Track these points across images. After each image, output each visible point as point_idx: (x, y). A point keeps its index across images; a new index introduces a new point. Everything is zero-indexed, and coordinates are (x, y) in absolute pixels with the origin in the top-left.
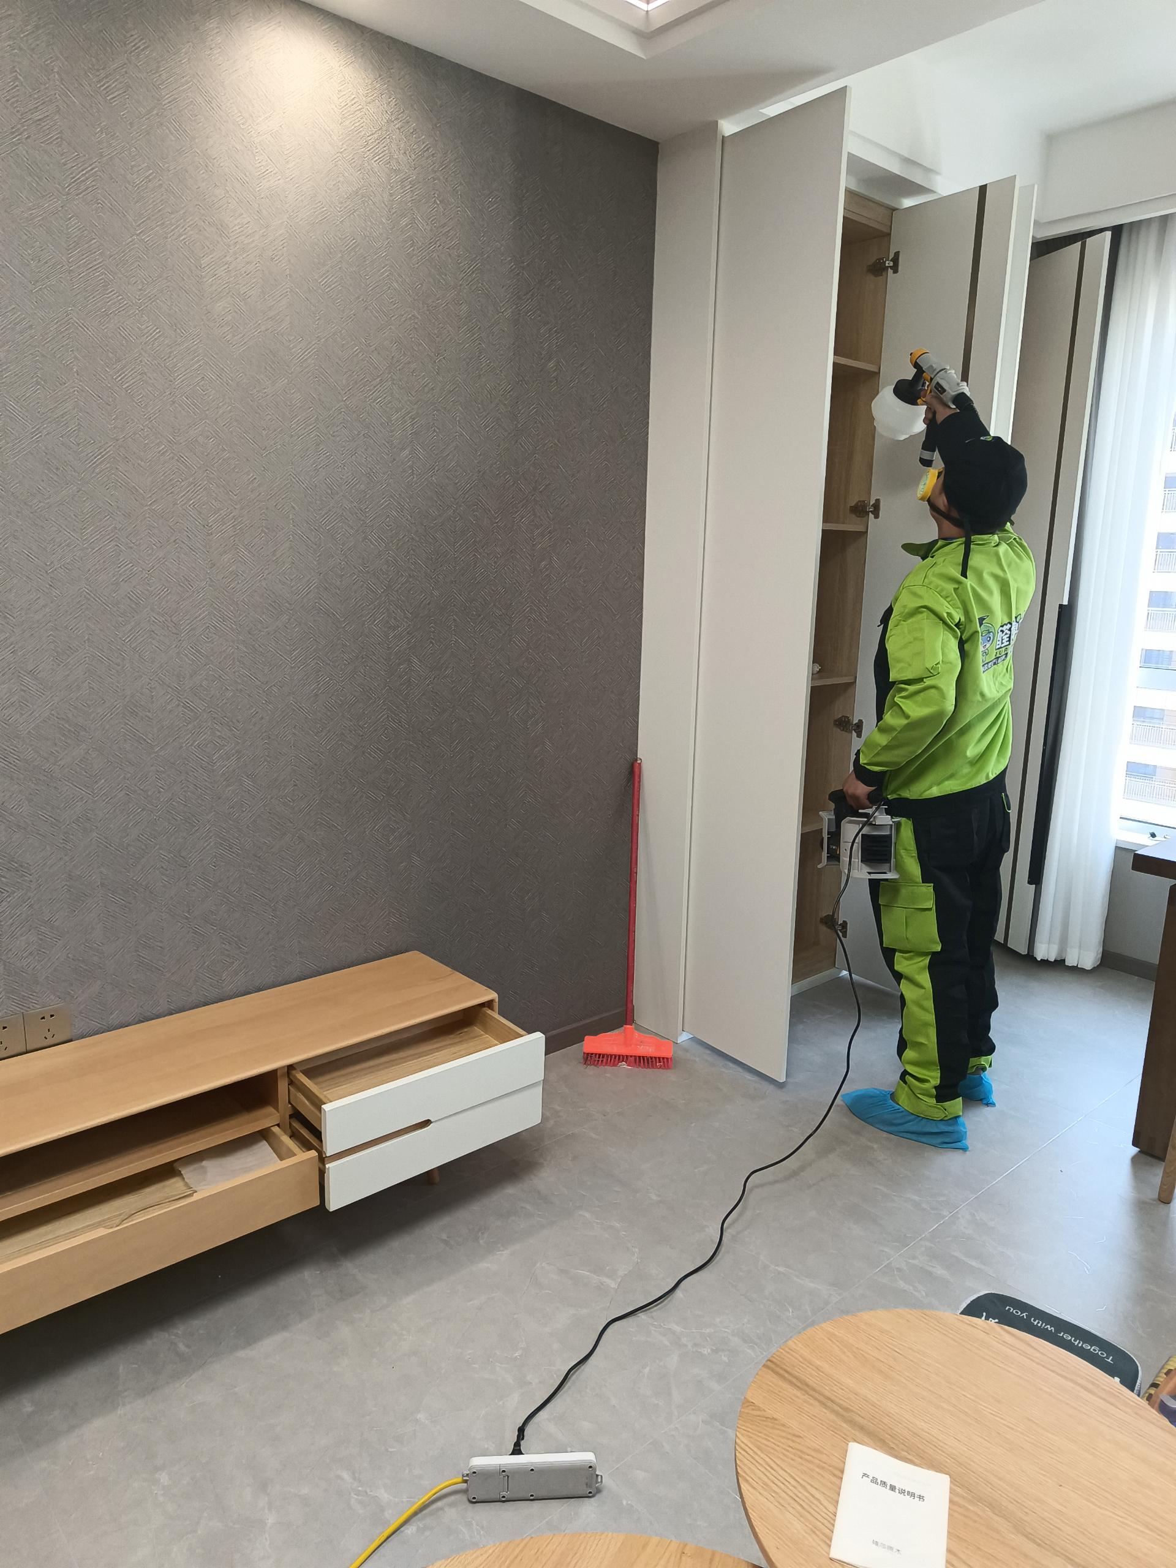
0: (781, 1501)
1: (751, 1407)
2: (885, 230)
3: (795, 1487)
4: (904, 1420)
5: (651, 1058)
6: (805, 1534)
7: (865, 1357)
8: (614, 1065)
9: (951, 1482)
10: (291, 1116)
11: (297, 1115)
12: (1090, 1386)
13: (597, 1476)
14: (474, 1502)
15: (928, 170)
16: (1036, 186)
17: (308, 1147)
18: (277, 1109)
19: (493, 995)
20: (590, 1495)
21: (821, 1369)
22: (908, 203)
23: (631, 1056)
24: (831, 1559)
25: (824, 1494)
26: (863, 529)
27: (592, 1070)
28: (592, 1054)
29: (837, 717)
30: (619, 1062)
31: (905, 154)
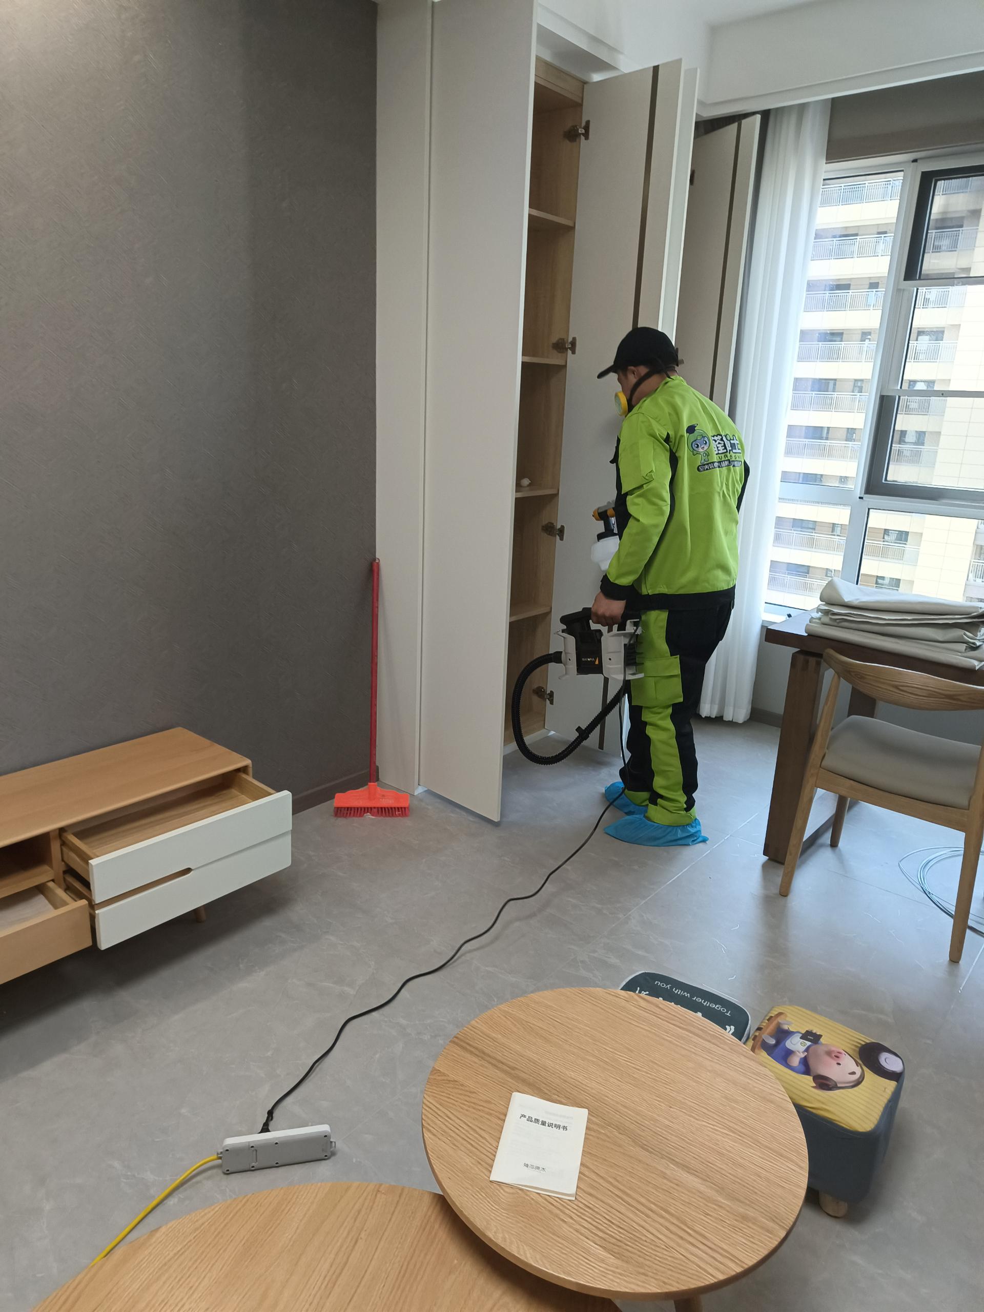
0: (456, 1143)
1: (437, 1074)
2: (580, 101)
3: (467, 1131)
4: (557, 1071)
5: (391, 808)
6: (472, 1165)
7: (531, 1028)
8: (361, 816)
9: (589, 1113)
10: (65, 872)
11: (70, 871)
12: (700, 1033)
13: (331, 1142)
14: (228, 1173)
15: (612, 49)
16: (698, 70)
17: (80, 896)
18: (51, 867)
19: (247, 762)
20: (326, 1158)
21: (495, 1040)
22: (597, 77)
23: (375, 808)
24: (491, 1181)
25: (490, 1133)
26: (563, 364)
27: (341, 821)
28: (342, 808)
29: (545, 522)
30: (364, 813)
31: (592, 32)
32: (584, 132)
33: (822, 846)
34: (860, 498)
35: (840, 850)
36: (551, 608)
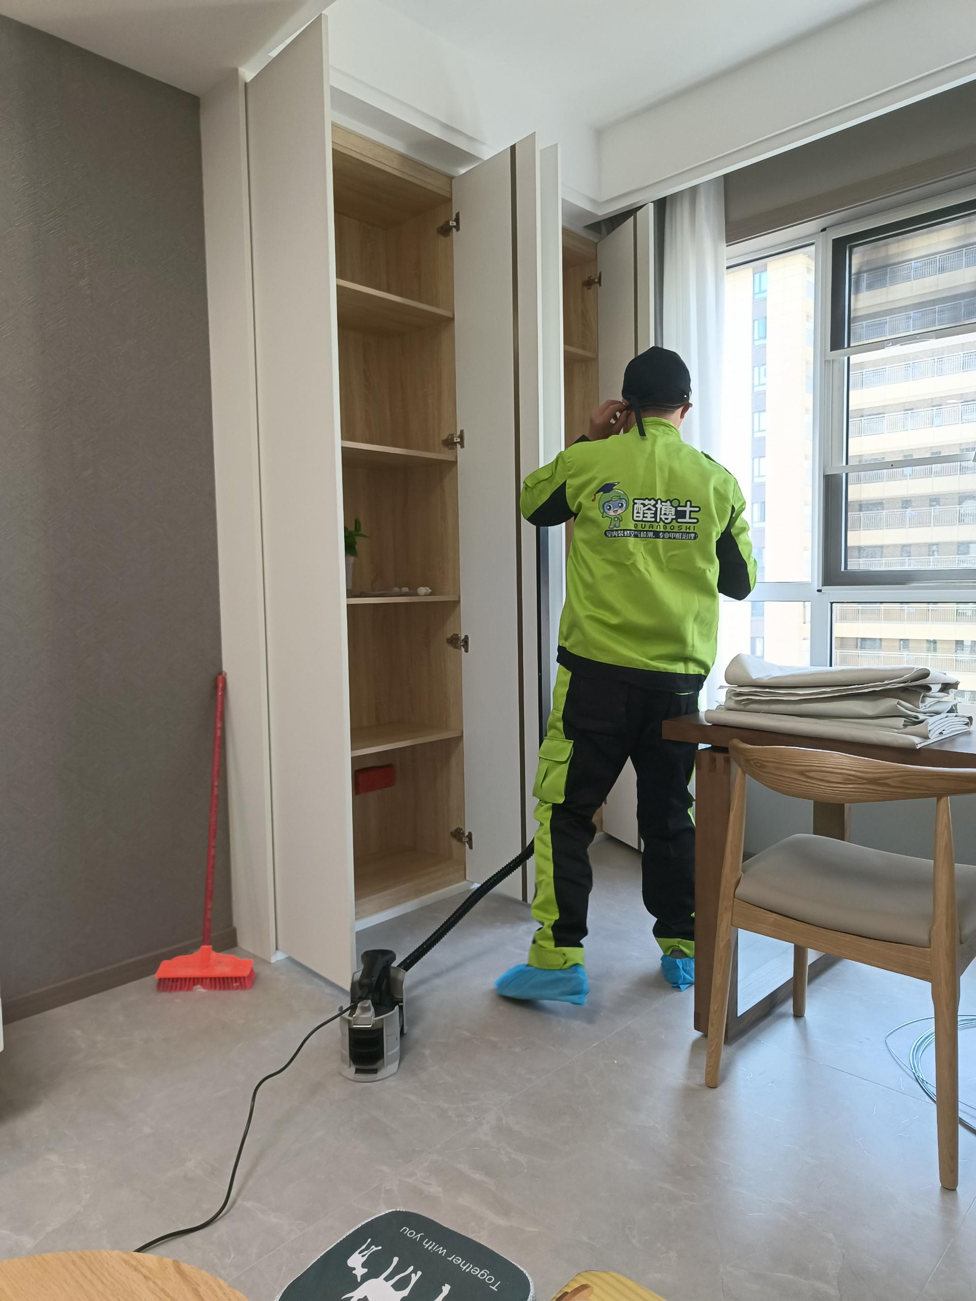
2: (448, 195)
5: (225, 978)
8: (189, 989)
15: (471, 139)
22: (462, 170)
23: (206, 978)
26: (453, 459)
27: (165, 996)
28: (165, 979)
29: (449, 635)
30: (194, 985)
31: (444, 121)
32: (455, 225)
33: (783, 1016)
34: (819, 591)
35: (805, 1021)
36: (463, 731)
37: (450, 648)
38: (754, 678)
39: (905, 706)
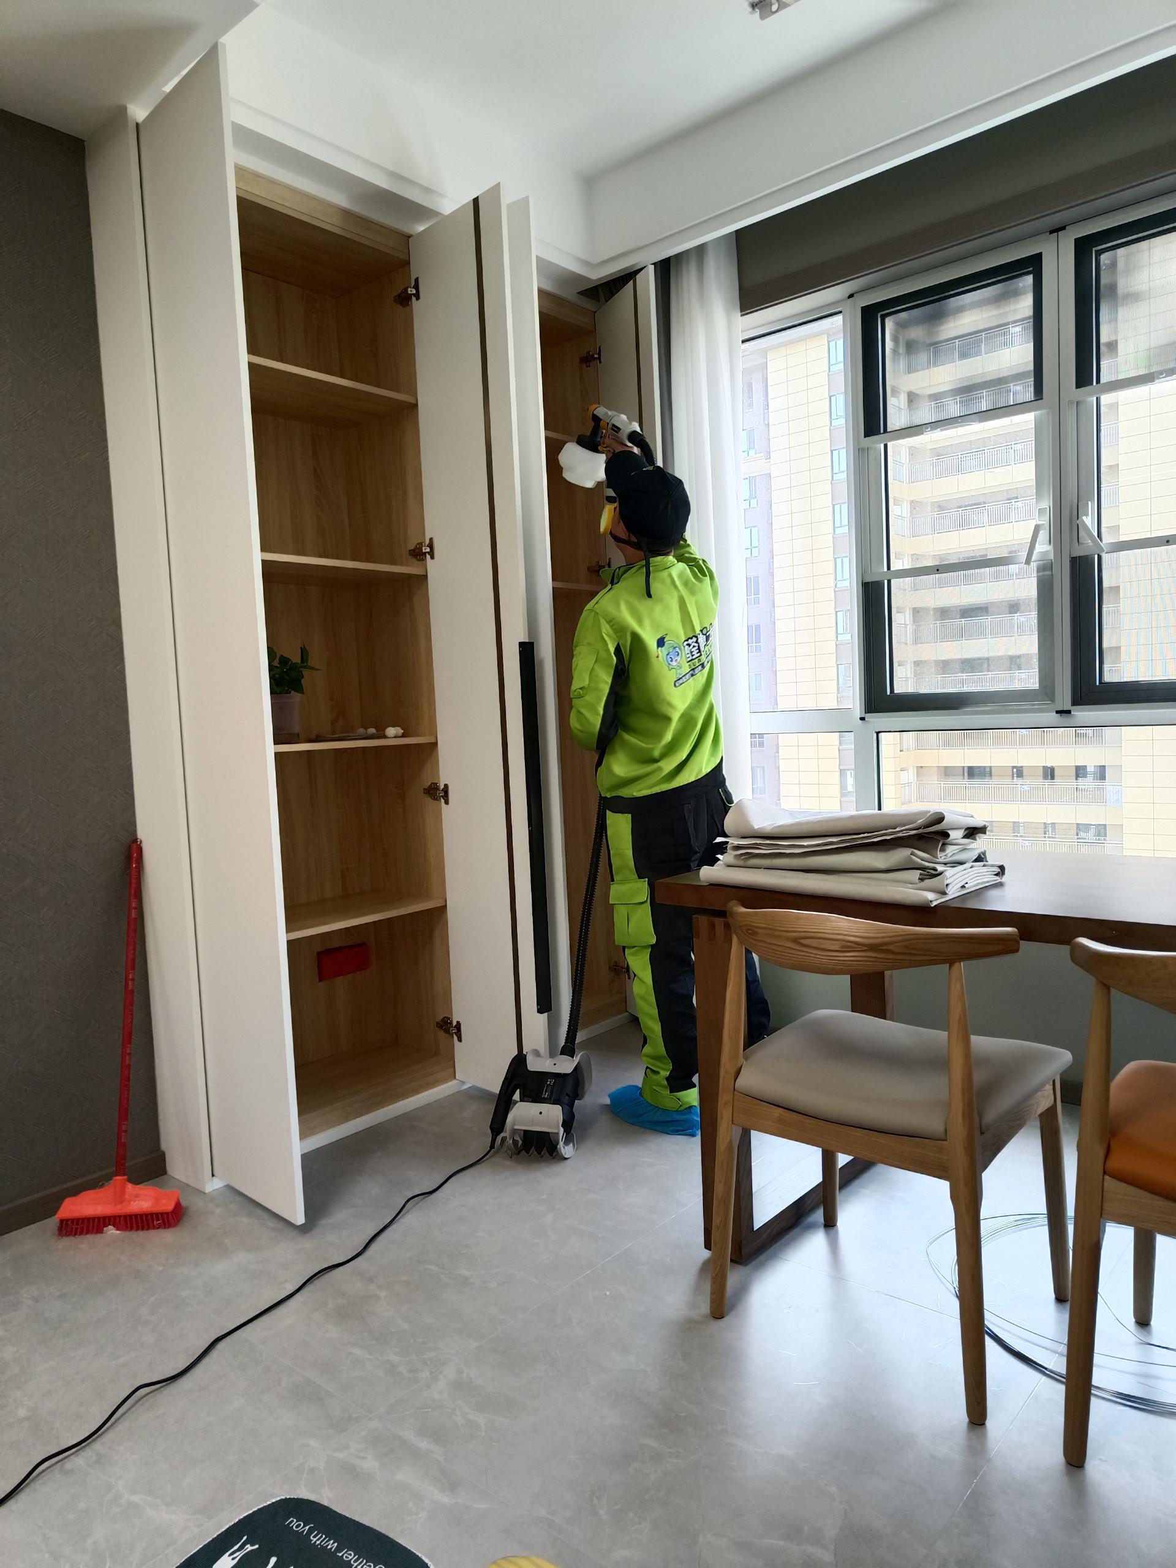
2: (405, 258)
5: (147, 1215)
8: (98, 1231)
15: (427, 190)
22: (420, 227)
23: (118, 1217)
26: (423, 573)
28: (67, 1221)
29: (427, 784)
30: (105, 1226)
31: (391, 169)
32: (415, 292)
33: (812, 1227)
34: (862, 719)
35: (837, 1232)
36: (446, 900)
37: (428, 800)
38: (756, 827)
39: (920, 857)
